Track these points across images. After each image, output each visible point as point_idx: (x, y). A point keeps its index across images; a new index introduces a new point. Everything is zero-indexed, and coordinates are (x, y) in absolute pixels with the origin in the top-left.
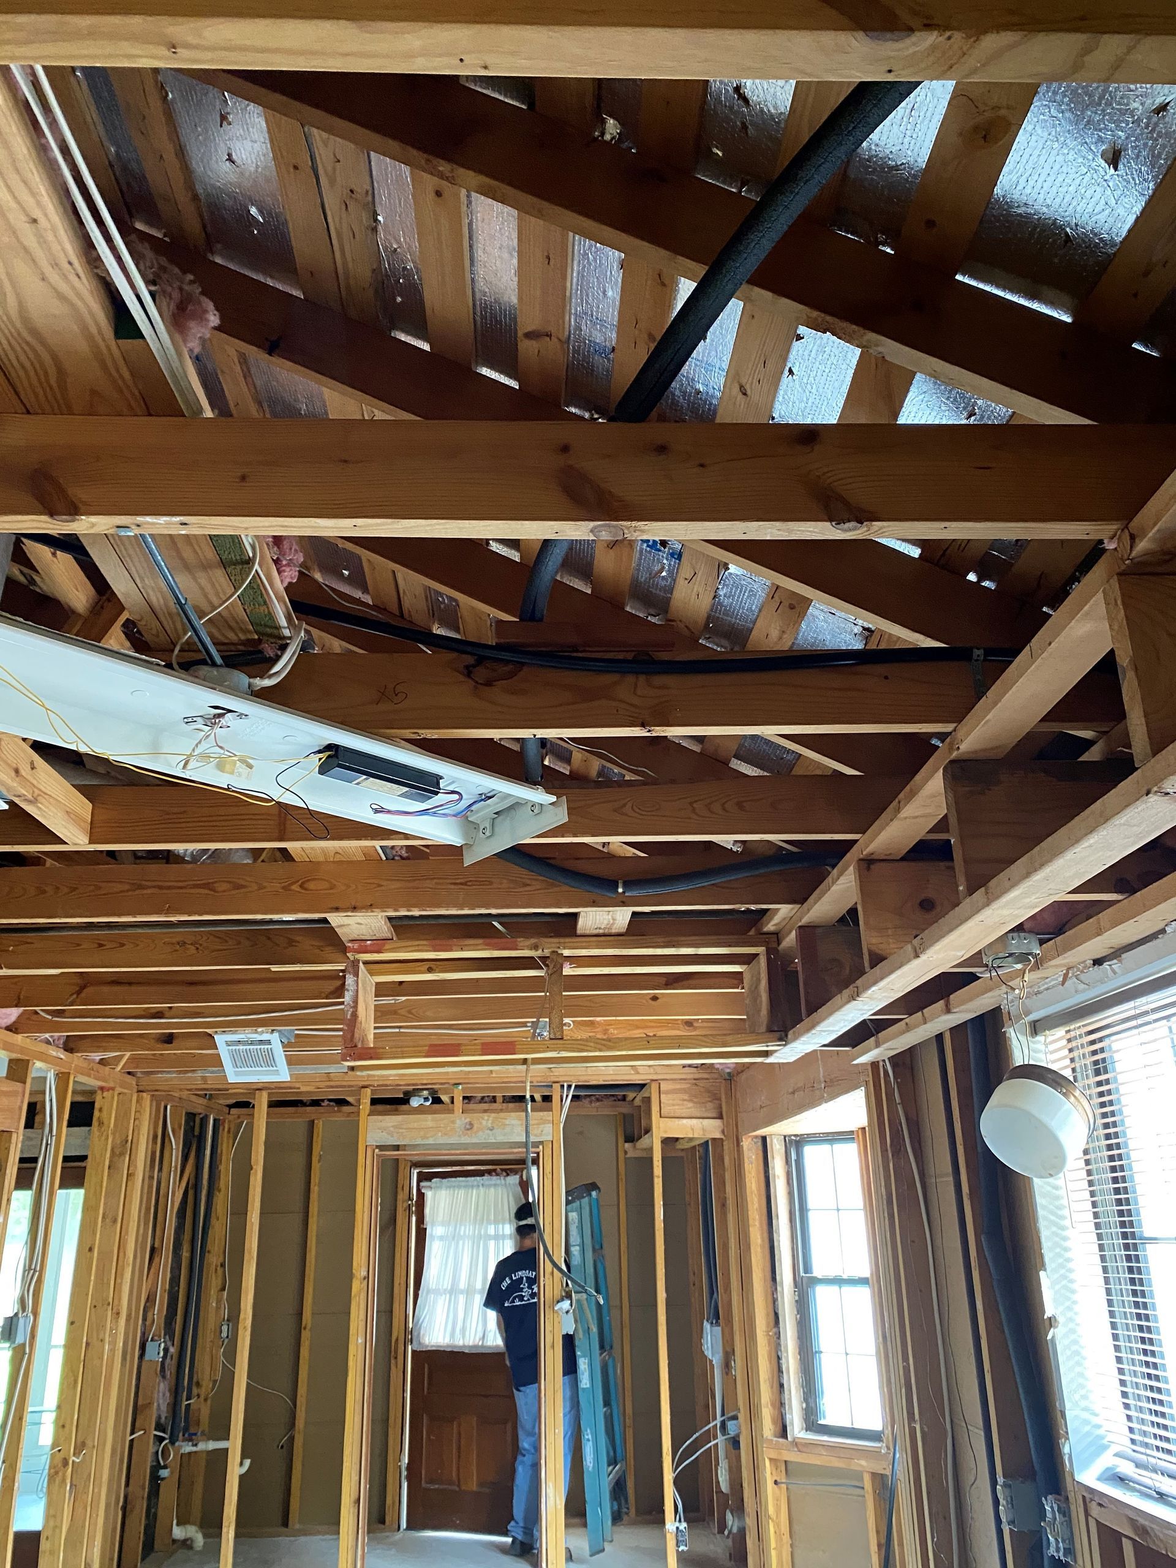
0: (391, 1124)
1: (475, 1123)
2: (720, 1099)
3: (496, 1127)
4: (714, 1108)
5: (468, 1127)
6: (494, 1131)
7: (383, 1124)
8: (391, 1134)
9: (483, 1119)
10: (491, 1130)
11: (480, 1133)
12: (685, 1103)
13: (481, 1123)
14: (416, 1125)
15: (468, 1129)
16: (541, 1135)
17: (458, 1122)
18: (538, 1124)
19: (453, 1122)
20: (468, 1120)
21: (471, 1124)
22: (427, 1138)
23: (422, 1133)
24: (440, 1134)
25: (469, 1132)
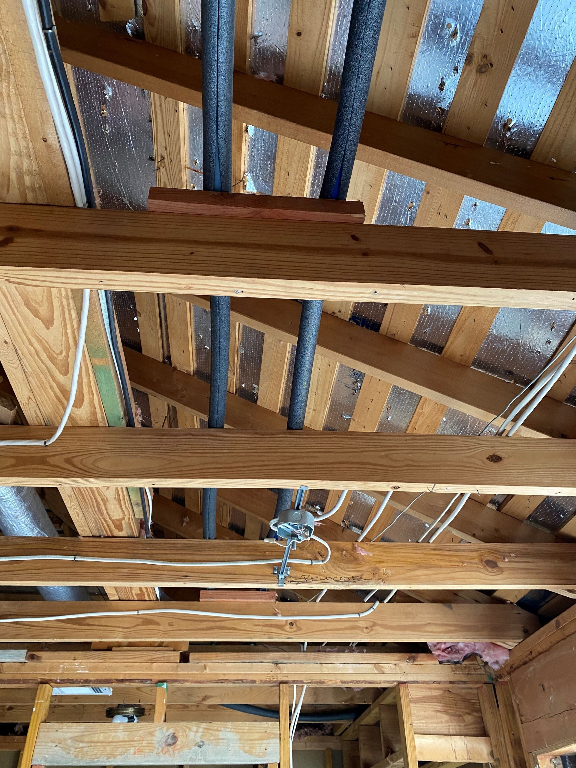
0: (70, 735)
1: (179, 734)
2: (479, 711)
3: (206, 742)
4: (474, 723)
5: (170, 741)
6: (204, 748)
7: (60, 735)
8: (67, 750)
9: (190, 730)
10: (200, 746)
11: (186, 751)
12: (439, 714)
13: (187, 736)
14: (101, 737)
15: (170, 745)
16: (264, 755)
17: (158, 734)
18: (259, 739)
19: (151, 734)
20: (171, 731)
21: (174, 737)
22: (115, 756)
23: (108, 749)
24: (132, 751)
25: (170, 748)
